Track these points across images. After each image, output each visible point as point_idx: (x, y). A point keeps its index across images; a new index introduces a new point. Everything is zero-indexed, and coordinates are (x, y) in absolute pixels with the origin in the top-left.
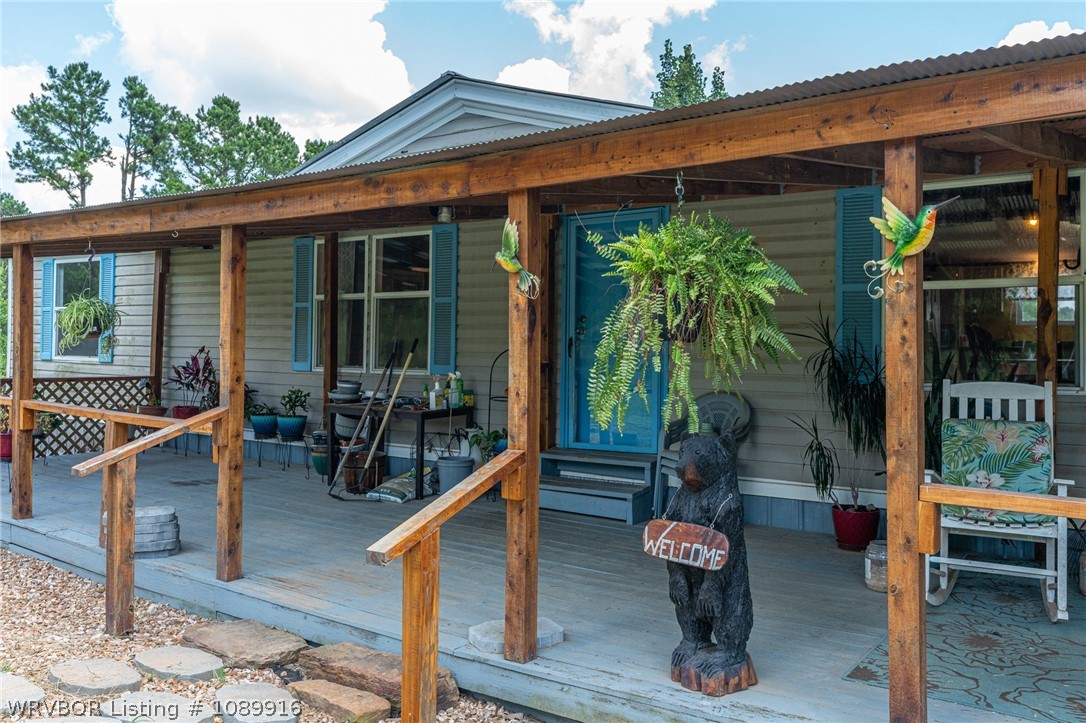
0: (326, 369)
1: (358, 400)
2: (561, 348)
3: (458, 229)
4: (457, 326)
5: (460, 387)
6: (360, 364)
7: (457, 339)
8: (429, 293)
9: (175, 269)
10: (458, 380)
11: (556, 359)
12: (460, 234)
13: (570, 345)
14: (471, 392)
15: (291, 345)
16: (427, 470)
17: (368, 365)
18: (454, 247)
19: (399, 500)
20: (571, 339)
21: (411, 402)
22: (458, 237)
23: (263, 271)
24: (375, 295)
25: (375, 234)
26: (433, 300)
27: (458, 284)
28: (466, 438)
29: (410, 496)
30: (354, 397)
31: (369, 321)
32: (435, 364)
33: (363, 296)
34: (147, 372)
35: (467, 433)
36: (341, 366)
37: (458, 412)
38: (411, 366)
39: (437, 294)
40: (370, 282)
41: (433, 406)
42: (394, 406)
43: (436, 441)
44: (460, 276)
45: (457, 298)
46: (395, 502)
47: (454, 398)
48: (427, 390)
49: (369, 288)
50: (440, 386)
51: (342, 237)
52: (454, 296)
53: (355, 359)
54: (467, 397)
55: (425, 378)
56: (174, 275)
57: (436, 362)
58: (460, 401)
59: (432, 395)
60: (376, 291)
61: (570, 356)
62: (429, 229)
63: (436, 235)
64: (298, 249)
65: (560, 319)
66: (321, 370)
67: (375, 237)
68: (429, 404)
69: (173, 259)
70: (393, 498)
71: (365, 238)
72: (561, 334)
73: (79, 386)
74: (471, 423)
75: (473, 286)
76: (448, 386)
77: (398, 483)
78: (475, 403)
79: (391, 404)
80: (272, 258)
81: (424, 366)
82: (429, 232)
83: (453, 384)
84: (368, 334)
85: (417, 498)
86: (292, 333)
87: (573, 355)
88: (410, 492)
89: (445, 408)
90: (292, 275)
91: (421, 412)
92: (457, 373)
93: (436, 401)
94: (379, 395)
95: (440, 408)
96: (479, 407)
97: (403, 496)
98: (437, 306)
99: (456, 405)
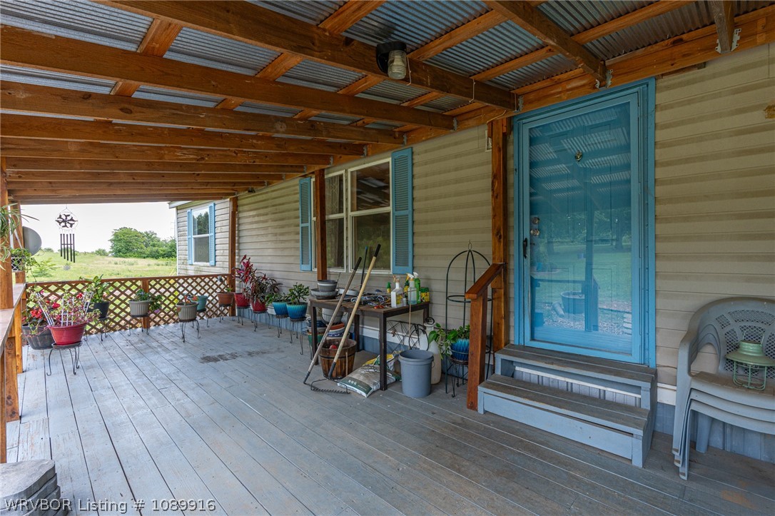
0: (318, 270)
1: (333, 297)
2: (514, 249)
3: (413, 153)
4: (413, 234)
5: (418, 286)
6: (343, 266)
7: (413, 245)
8: (390, 209)
9: (240, 209)
10: (415, 280)
11: (509, 260)
12: (414, 157)
13: (525, 247)
14: (427, 290)
15: (299, 253)
16: (390, 357)
17: (347, 266)
18: (410, 168)
19: (364, 394)
20: (526, 241)
21: (375, 299)
22: (412, 159)
23: (283, 204)
24: (351, 214)
25: (350, 168)
26: (393, 214)
27: (413, 199)
28: (424, 332)
29: (374, 388)
30: (331, 294)
31: (347, 234)
32: (396, 265)
33: (343, 215)
34: (227, 271)
35: (425, 328)
36: (330, 267)
37: (415, 308)
38: (375, 267)
39: (396, 209)
40: (347, 205)
41: (394, 305)
42: (360, 304)
43: (399, 327)
44: (415, 192)
45: (413, 210)
46: (361, 395)
47: (413, 297)
48: (389, 287)
49: (347, 209)
50: (401, 286)
51: (328, 173)
52: (410, 209)
53: (340, 263)
54: (423, 294)
55: (389, 277)
56: (240, 212)
57: (397, 264)
58: (418, 298)
59: (393, 294)
60: (352, 211)
61: (525, 256)
62: (389, 157)
63: (395, 161)
64: (302, 186)
65: (513, 221)
66: (316, 270)
67: (350, 170)
68: (390, 301)
69: (240, 202)
70: (359, 391)
71: (343, 172)
72: (513, 236)
73: (207, 280)
74: (427, 319)
75: (427, 199)
76: (407, 284)
77: (364, 375)
78: (430, 299)
79: (357, 302)
80: (288, 195)
81: (388, 267)
82: (389, 160)
83: (412, 283)
84: (347, 244)
85: (381, 389)
86: (299, 245)
87: (528, 255)
88: (374, 384)
89: (405, 305)
90: (298, 205)
91: (382, 310)
92: (415, 273)
93: (397, 301)
94: (349, 292)
95: (400, 306)
96: (434, 302)
97: (367, 389)
98: (396, 218)
99: (414, 302)
